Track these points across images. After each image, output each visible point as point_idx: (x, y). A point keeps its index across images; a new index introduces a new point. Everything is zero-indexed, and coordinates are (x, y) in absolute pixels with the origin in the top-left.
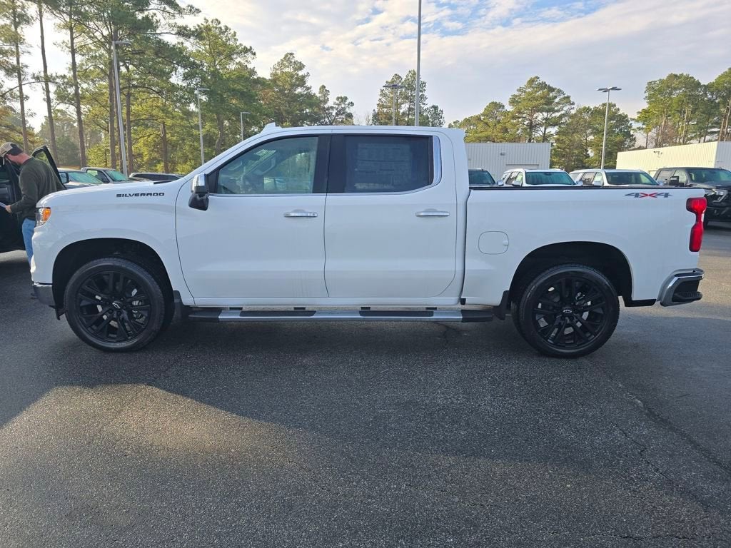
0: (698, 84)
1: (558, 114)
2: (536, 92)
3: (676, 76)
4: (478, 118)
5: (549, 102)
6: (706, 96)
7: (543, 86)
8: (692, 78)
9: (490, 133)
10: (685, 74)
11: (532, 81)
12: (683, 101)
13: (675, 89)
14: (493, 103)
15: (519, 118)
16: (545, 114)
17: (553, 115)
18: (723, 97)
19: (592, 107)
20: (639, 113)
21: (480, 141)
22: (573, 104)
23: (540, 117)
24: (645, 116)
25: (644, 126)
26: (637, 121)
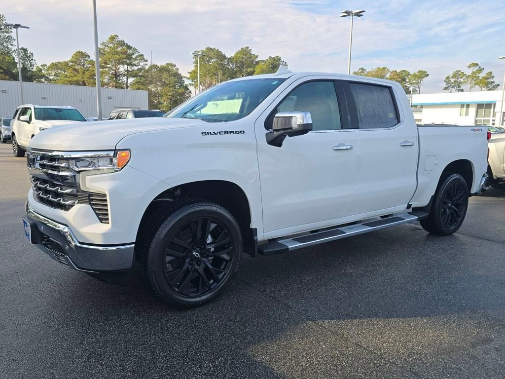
0: (224, 57)
1: (136, 68)
2: (117, 47)
3: (211, 49)
4: (66, 64)
5: (129, 57)
6: (229, 65)
7: (122, 43)
8: (221, 52)
9: (80, 79)
10: (216, 49)
11: (112, 38)
12: (217, 68)
13: (212, 58)
14: (79, 52)
15: (106, 68)
16: (126, 66)
17: (133, 68)
18: (239, 67)
19: (159, 65)
20: (189, 73)
21: (71, 84)
22: (147, 61)
23: (122, 68)
24: (193, 76)
25: (193, 83)
26: (188, 79)
